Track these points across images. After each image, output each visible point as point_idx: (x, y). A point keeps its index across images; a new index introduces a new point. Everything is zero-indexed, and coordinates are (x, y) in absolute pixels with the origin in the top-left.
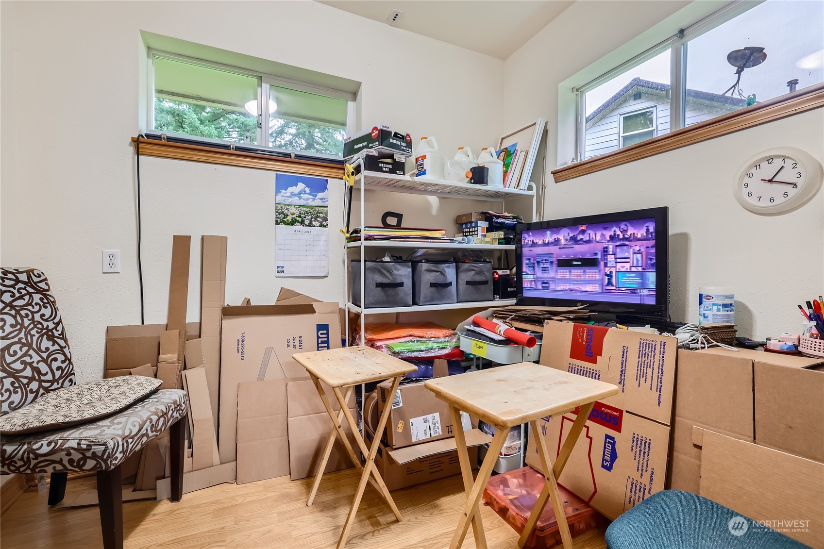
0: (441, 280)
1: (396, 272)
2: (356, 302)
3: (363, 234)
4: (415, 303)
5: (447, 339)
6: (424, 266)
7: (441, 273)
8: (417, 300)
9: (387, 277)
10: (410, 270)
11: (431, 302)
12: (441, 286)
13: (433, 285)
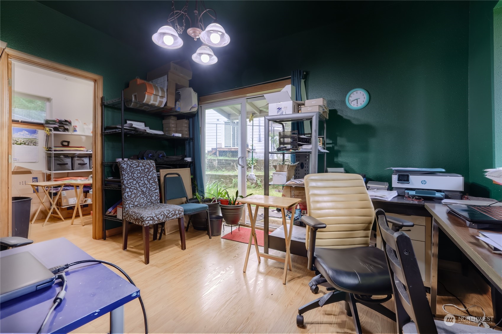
0: (82, 162)
1: (65, 160)
2: (49, 169)
3: (53, 149)
4: (72, 169)
5: (85, 180)
6: (76, 158)
7: (82, 160)
8: (73, 168)
9: (62, 162)
10: (71, 160)
11: (79, 169)
12: (83, 165)
13: (79, 164)
